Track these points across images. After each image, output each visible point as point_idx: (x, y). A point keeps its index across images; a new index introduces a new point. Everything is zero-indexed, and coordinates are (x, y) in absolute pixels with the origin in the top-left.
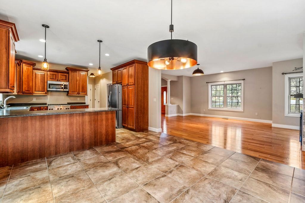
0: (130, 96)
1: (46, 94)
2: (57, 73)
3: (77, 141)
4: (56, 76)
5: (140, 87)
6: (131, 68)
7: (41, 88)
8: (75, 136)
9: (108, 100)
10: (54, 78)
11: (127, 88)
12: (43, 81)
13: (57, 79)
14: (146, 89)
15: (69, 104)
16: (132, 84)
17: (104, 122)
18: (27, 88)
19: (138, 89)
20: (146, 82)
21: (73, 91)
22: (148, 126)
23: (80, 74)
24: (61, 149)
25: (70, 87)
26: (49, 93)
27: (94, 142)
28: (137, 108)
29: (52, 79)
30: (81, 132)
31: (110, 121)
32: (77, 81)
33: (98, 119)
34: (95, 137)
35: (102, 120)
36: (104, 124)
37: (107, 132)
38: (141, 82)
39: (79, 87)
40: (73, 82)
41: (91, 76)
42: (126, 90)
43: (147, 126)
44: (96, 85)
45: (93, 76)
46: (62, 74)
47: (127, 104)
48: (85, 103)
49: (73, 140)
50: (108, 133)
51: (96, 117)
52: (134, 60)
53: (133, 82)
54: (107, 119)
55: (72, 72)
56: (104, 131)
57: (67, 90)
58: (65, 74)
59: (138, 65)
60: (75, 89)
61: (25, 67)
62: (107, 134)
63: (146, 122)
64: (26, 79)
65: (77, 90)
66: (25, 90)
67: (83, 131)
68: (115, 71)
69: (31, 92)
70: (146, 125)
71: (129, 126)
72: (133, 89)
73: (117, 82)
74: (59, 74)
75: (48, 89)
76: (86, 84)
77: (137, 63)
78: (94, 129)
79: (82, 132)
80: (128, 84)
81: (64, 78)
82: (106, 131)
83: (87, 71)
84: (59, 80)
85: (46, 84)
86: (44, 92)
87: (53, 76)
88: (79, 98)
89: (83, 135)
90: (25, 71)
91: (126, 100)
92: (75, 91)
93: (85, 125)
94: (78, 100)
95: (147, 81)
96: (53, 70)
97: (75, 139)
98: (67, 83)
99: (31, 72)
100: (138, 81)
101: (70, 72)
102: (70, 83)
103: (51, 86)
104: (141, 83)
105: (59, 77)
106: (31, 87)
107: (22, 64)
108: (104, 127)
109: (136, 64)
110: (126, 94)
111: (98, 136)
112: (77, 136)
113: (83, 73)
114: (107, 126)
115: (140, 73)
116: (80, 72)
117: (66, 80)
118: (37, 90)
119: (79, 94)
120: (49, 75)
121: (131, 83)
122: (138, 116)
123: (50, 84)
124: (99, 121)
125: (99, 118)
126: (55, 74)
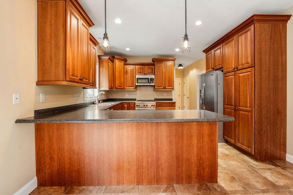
0: (241, 90)
1: (135, 89)
2: (144, 66)
3: (148, 169)
4: (143, 69)
5: (266, 71)
6: (244, 36)
7: (130, 83)
8: (145, 160)
9: (201, 96)
10: (142, 72)
11: (235, 75)
12: (132, 76)
13: (144, 73)
14: (280, 74)
15: (156, 100)
16: (247, 67)
17: (195, 141)
18: (119, 84)
19: (261, 74)
20: (280, 58)
21: (160, 86)
22: (285, 151)
23: (166, 65)
24: (125, 178)
25: (156, 80)
26: (138, 88)
27: (177, 175)
28: (260, 113)
29: (140, 73)
30: (155, 154)
31: (206, 139)
32: (163, 74)
33: (182, 133)
34: (179, 167)
35: (191, 137)
36: (196, 145)
37: (200, 160)
38: (267, 59)
39: (165, 80)
40: (159, 74)
41: (179, 68)
42: (232, 78)
43: (282, 152)
44: (185, 78)
45: (182, 68)
46: (149, 67)
47: (233, 105)
48: (171, 100)
49: (142, 166)
50: (201, 162)
51: (180, 129)
52: (253, 16)
53: (249, 61)
54: (200, 135)
55: (157, 63)
56: (195, 158)
57: (153, 84)
58: (152, 67)
59: (260, 26)
60: (161, 83)
61: (118, 63)
62: (200, 165)
63: (280, 143)
64: (119, 75)
65: (163, 84)
66: (117, 85)
67: (157, 152)
68: (210, 52)
69: (123, 87)
70: (280, 150)
71: (239, 145)
72: (249, 75)
73: (213, 68)
74: (146, 67)
75: (137, 84)
76: (172, 76)
77: (259, 21)
78: (176, 153)
79: (157, 154)
80: (237, 68)
81: (150, 71)
82: (199, 157)
83: (174, 60)
84: (146, 74)
85: (134, 79)
86: (133, 88)
87: (140, 70)
88: (166, 94)
89: (158, 159)
90: (118, 67)
91: (231, 97)
92: (161, 86)
93: (160, 143)
94: (165, 96)
95: (282, 56)
96: (140, 64)
97: (145, 164)
98: (153, 77)
99: (123, 68)
100: (260, 59)
101: (156, 63)
102: (156, 76)
103: (139, 81)
104: (268, 63)
105: (146, 70)
106: (123, 82)
107: (115, 60)
108: (195, 150)
109: (257, 25)
110: (232, 87)
111: (182, 166)
112: (148, 161)
113: (170, 63)
114: (200, 148)
115: (266, 41)
116: (166, 62)
117: (152, 73)
118: (127, 85)
119: (165, 89)
120: (137, 69)
121: (243, 64)
122: (262, 129)
123: (138, 79)
124: (185, 138)
125: (185, 132)
126: (142, 68)
